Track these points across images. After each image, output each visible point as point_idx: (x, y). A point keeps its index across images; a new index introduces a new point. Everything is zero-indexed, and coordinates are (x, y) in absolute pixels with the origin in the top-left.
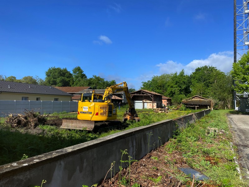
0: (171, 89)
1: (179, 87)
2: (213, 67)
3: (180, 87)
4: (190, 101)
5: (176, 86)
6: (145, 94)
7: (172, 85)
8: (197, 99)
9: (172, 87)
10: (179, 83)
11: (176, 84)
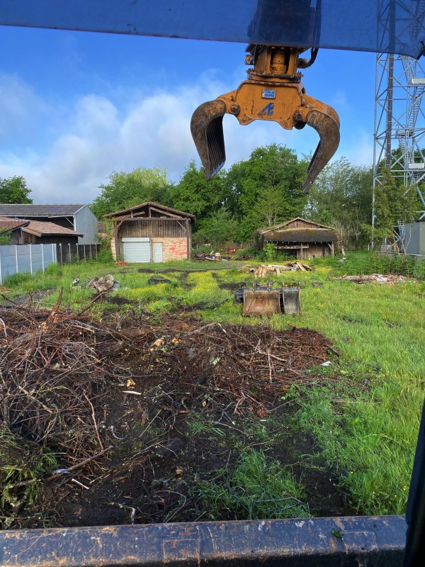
0: (187, 204)
1: (205, 200)
2: (289, 151)
3: (208, 200)
4: (284, 233)
5: (198, 196)
6: (163, 215)
7: (188, 193)
8: (299, 229)
9: (187, 199)
10: (204, 188)
11: (197, 192)
